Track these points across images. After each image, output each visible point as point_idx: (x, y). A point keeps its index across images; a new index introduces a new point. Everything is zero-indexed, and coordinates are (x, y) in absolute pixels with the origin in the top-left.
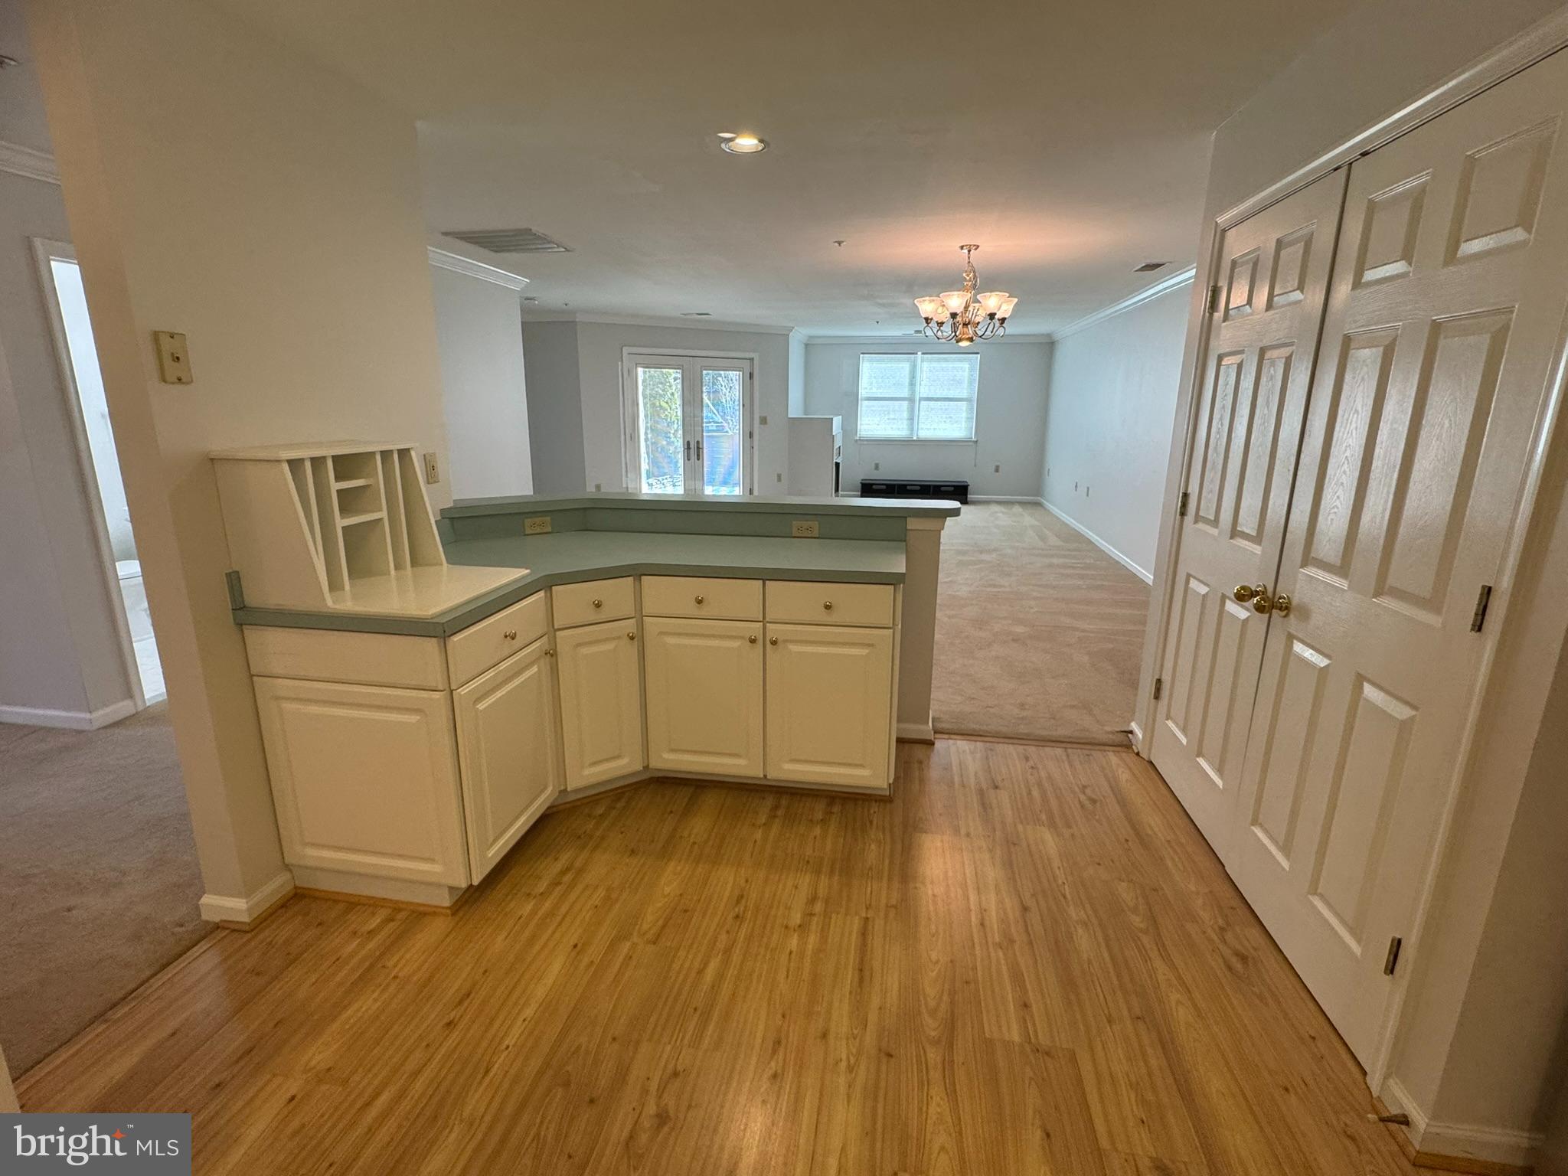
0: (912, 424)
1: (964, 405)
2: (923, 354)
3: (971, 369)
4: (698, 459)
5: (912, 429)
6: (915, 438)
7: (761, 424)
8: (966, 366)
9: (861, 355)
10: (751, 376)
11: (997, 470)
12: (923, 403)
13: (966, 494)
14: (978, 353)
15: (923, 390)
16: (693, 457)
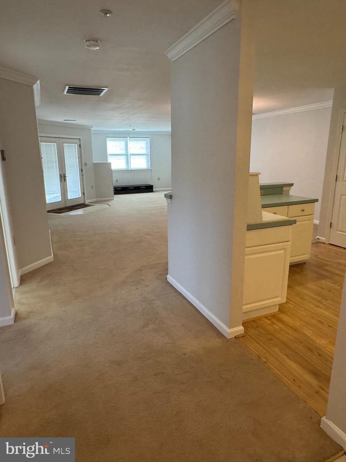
0: (128, 164)
1: (145, 157)
2: (130, 137)
3: (147, 144)
4: (65, 181)
5: (128, 166)
6: (130, 169)
7: (85, 166)
8: (145, 142)
9: (107, 138)
10: (80, 146)
11: (159, 179)
12: (132, 157)
13: (152, 188)
14: (149, 138)
15: (131, 151)
16: (63, 181)
